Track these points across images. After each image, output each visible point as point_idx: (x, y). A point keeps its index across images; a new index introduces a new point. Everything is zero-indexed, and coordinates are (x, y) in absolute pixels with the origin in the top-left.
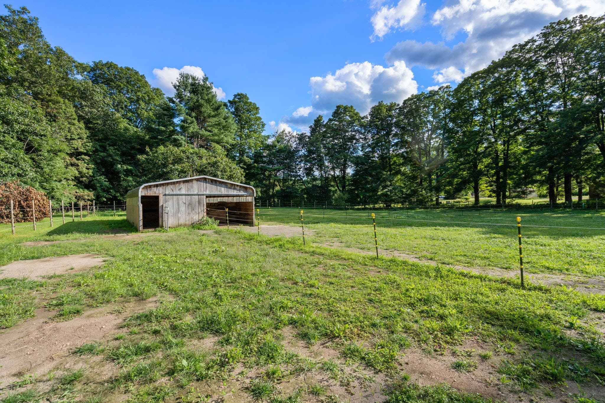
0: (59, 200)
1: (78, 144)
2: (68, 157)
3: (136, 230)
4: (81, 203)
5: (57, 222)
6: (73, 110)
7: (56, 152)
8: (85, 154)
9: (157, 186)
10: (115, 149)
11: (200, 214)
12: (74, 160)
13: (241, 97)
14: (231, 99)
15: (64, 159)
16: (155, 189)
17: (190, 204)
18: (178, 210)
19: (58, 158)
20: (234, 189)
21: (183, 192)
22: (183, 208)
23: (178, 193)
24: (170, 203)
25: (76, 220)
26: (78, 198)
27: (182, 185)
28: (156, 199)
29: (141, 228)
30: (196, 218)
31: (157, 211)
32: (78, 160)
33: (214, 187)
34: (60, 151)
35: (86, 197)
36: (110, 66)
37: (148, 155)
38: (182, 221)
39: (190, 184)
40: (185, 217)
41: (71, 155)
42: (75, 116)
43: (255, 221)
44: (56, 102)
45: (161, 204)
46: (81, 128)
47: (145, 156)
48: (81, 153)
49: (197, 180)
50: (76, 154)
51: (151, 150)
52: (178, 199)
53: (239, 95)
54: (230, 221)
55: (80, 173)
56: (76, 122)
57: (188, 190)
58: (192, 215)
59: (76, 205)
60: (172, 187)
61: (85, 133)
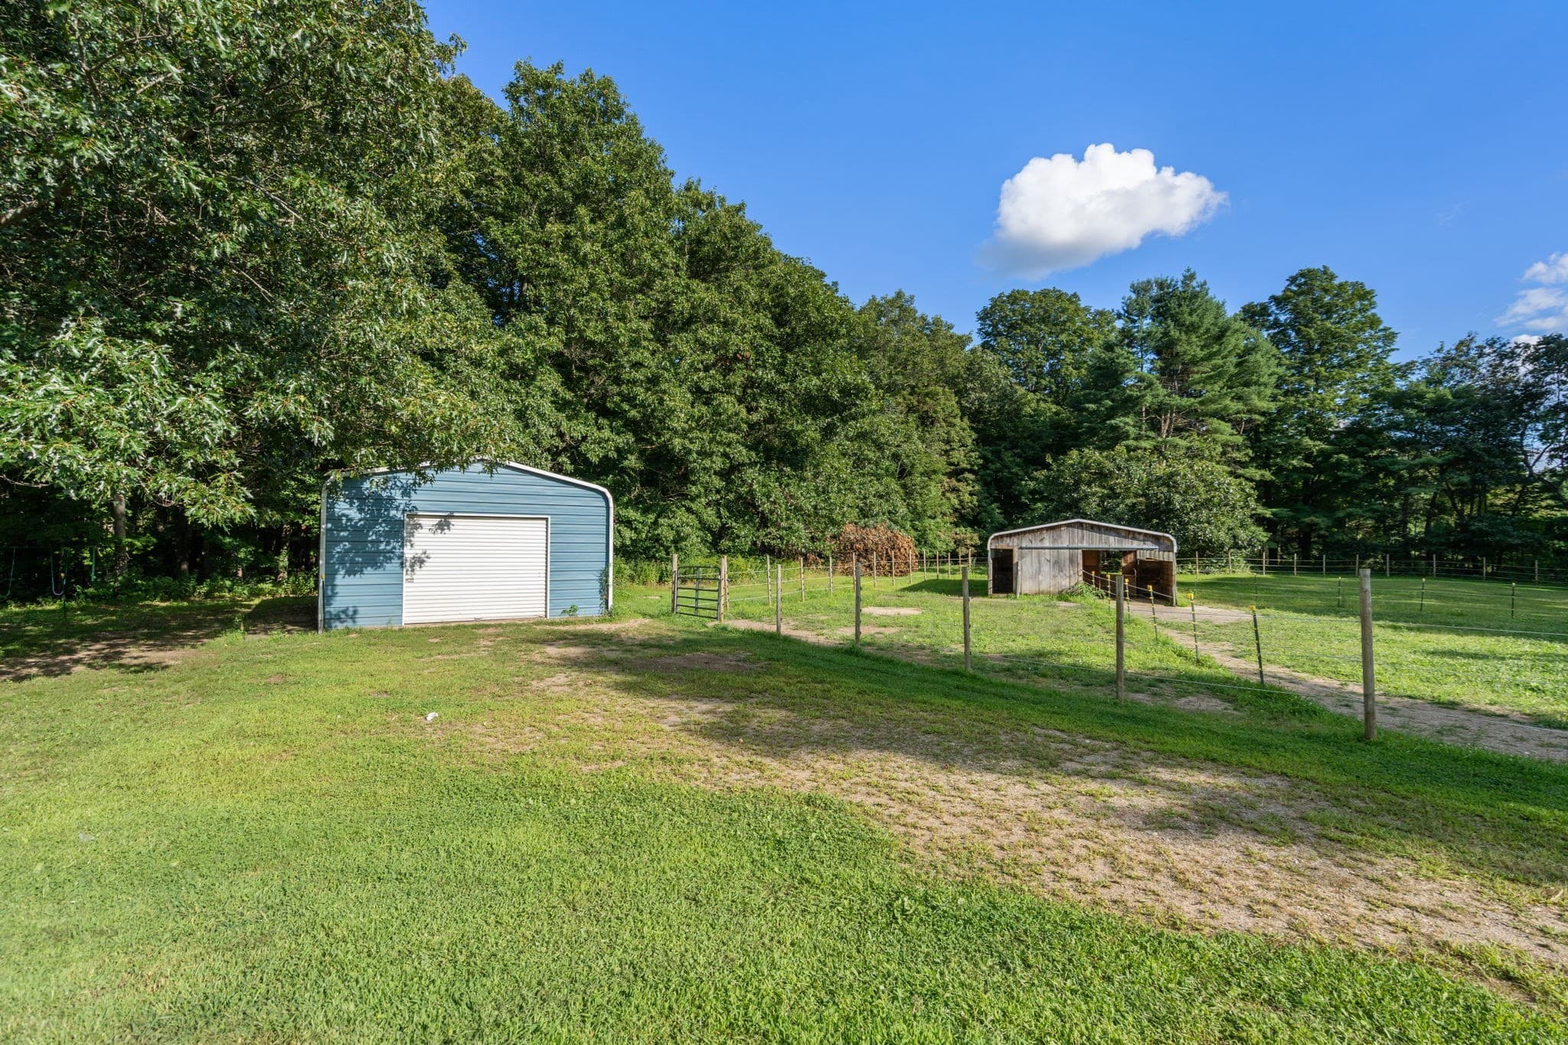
0: (933, 547)
1: (958, 456)
2: (945, 479)
3: (985, 594)
4: (962, 551)
5: (917, 577)
6: (954, 399)
7: (929, 474)
8: (971, 471)
9: (1010, 535)
10: (1015, 455)
11: (1073, 577)
12: (954, 482)
13: (1306, 283)
14: (1279, 293)
15: (941, 482)
16: (1008, 540)
17: (1056, 563)
18: (1039, 571)
19: (933, 484)
20: (1134, 538)
21: (1047, 544)
22: (1046, 568)
23: (1039, 545)
24: (1028, 559)
25: (941, 577)
26: (958, 543)
27: (1045, 534)
28: (1009, 553)
29: (990, 591)
30: (1065, 583)
31: (1011, 569)
32: (959, 481)
33: (1096, 536)
34: (935, 472)
35: (968, 542)
36: (1014, 298)
37: (1049, 470)
38: (1044, 587)
39: (1057, 532)
40: (1048, 581)
41: (950, 475)
42: (957, 411)
43: (1177, 594)
44: (932, 395)
45: (1015, 560)
46: (964, 430)
47: (1045, 472)
48: (963, 471)
49: (1069, 525)
50: (956, 473)
51: (1055, 460)
52: (1039, 555)
53: (1302, 275)
54: (1155, 596)
55: (961, 502)
56: (957, 421)
57: (1054, 541)
58: (1059, 579)
59: (954, 555)
60: (1030, 536)
61: (970, 437)
